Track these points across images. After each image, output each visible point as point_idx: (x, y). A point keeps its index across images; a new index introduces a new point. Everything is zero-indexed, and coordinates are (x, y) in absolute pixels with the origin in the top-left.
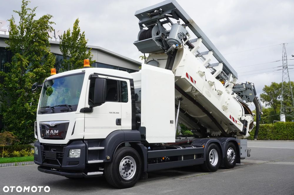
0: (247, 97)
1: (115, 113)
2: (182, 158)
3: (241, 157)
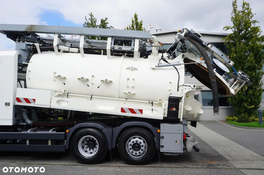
2: (28, 142)
3: (161, 151)
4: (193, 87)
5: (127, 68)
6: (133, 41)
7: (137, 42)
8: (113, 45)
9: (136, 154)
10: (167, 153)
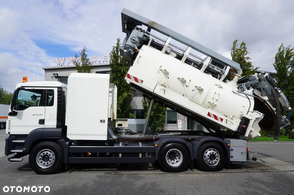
0: (264, 90)
1: (38, 115)
2: (120, 155)
3: (231, 160)
4: (262, 116)
5: (216, 85)
6: (225, 66)
7: (228, 68)
8: (210, 63)
9: (212, 162)
10: (234, 162)
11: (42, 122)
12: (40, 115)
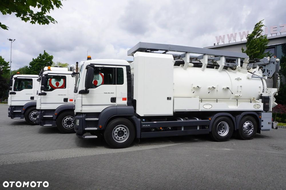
11: (113, 100)
12: (112, 93)
